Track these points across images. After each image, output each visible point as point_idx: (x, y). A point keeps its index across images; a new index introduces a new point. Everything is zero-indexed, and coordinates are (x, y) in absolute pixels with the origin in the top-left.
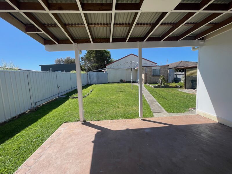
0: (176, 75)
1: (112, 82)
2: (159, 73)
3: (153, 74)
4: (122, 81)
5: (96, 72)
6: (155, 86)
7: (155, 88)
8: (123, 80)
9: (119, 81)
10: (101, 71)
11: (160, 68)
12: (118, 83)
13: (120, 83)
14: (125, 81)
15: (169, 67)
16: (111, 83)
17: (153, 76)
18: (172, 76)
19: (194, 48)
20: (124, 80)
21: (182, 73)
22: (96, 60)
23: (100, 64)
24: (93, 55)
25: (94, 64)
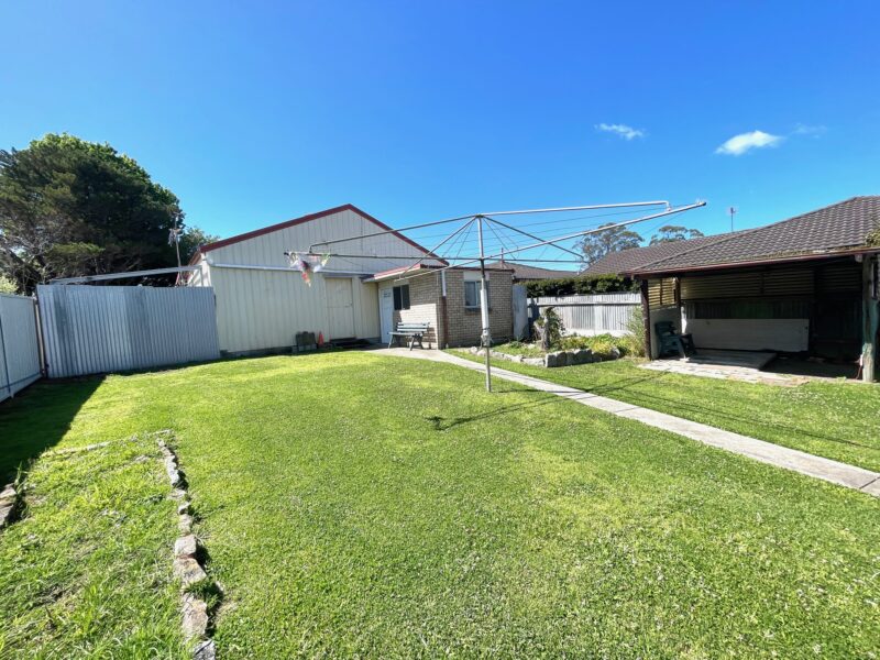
1: (247, 348)
3: (468, 304)
4: (307, 344)
5: (121, 289)
6: (550, 358)
7: (551, 369)
8: (313, 334)
9: (289, 341)
12: (289, 351)
13: (299, 353)
14: (326, 339)
17: (470, 310)
18: (521, 310)
20: (320, 336)
21: (559, 299)
22: (87, 222)
23: (117, 248)
24: (59, 192)
25: (72, 248)
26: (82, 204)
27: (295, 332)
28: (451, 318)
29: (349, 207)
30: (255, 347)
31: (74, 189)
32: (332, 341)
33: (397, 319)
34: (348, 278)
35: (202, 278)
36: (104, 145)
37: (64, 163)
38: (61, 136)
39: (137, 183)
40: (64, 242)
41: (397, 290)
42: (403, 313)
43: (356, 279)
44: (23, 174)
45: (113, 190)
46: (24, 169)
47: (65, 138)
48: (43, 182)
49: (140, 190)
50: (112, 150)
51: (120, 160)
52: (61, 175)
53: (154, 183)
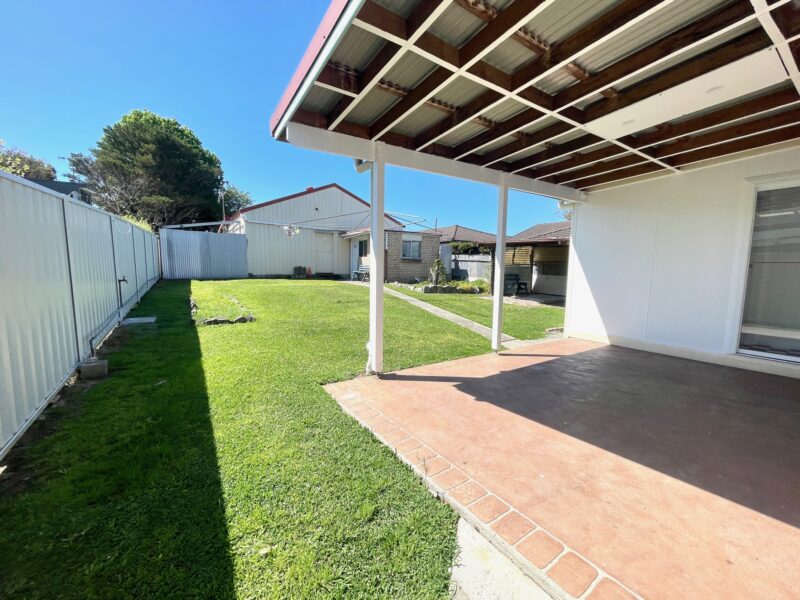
0: (456, 262)
1: (264, 273)
2: (417, 255)
3: (404, 255)
4: (300, 273)
5: (198, 233)
6: (426, 288)
7: (427, 294)
8: (305, 269)
9: (290, 271)
10: (215, 229)
11: (419, 238)
12: (289, 277)
13: (295, 278)
14: (313, 272)
15: (442, 239)
16: (261, 277)
17: (404, 260)
18: (446, 263)
19: (562, 203)
20: (309, 270)
21: (471, 257)
22: (162, 180)
23: (180, 200)
24: (144, 158)
25: (154, 199)
26: (160, 166)
27: (293, 267)
28: (391, 264)
29: (334, 185)
30: (269, 273)
31: (154, 155)
32: (317, 274)
33: (360, 262)
34: (330, 233)
35: (240, 228)
36: (172, 120)
37: (148, 136)
38: (143, 112)
39: (194, 151)
40: (151, 195)
41: (361, 243)
42: (363, 258)
43: (336, 234)
44: (122, 144)
45: (180, 157)
46: (121, 139)
47: (146, 114)
48: (134, 150)
49: (196, 155)
50: (176, 123)
51: (182, 131)
52: (146, 145)
53: (205, 149)
